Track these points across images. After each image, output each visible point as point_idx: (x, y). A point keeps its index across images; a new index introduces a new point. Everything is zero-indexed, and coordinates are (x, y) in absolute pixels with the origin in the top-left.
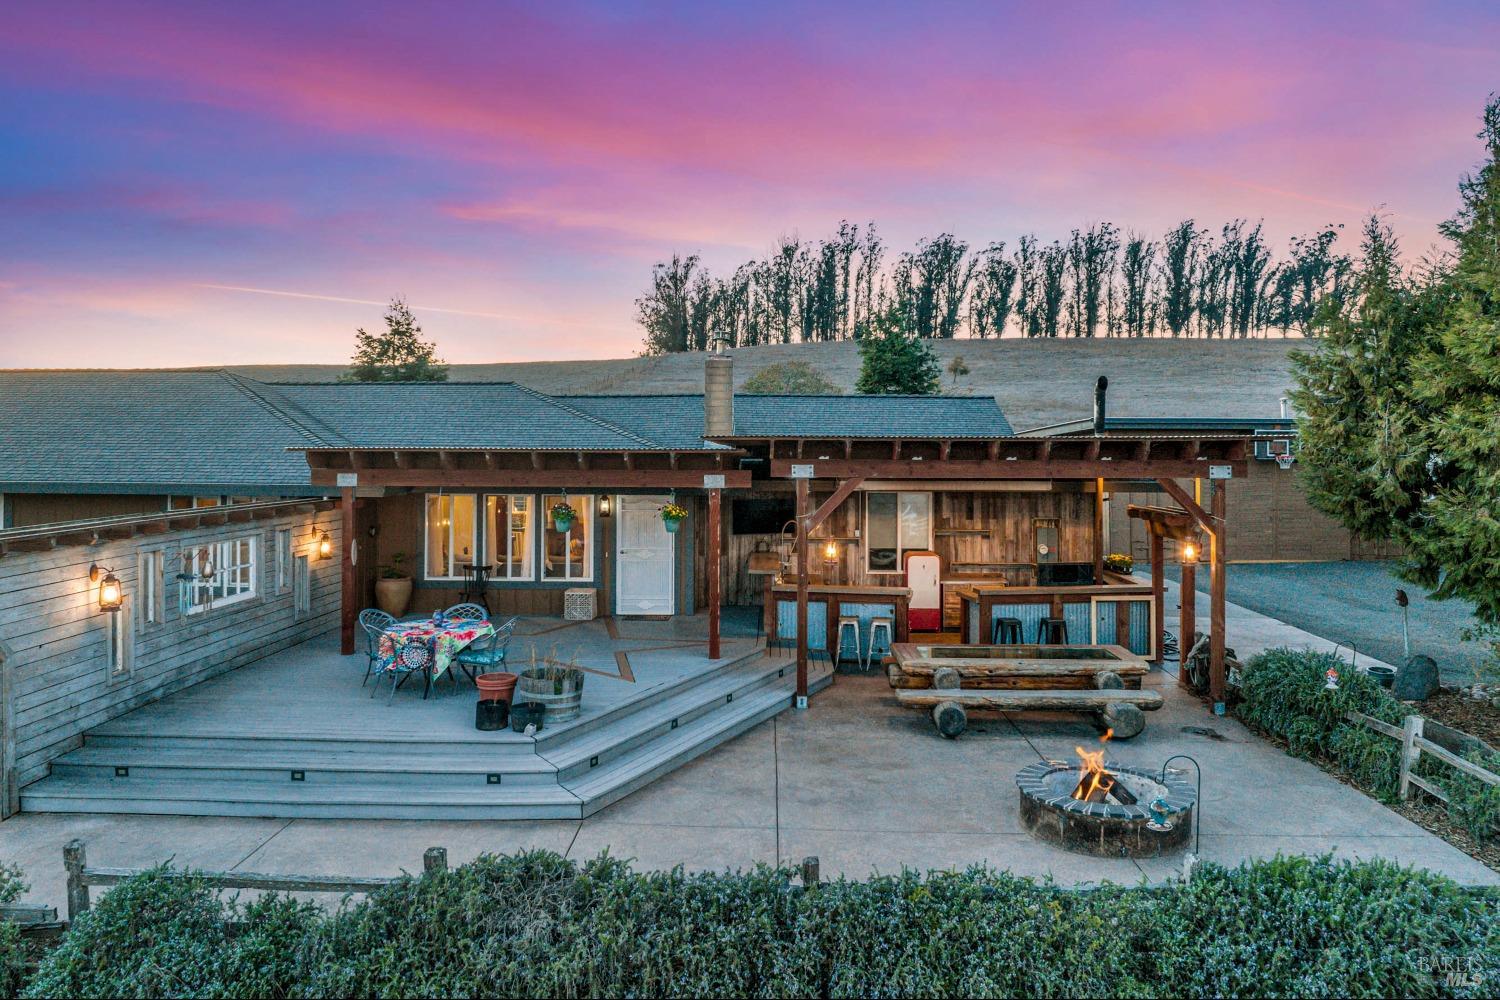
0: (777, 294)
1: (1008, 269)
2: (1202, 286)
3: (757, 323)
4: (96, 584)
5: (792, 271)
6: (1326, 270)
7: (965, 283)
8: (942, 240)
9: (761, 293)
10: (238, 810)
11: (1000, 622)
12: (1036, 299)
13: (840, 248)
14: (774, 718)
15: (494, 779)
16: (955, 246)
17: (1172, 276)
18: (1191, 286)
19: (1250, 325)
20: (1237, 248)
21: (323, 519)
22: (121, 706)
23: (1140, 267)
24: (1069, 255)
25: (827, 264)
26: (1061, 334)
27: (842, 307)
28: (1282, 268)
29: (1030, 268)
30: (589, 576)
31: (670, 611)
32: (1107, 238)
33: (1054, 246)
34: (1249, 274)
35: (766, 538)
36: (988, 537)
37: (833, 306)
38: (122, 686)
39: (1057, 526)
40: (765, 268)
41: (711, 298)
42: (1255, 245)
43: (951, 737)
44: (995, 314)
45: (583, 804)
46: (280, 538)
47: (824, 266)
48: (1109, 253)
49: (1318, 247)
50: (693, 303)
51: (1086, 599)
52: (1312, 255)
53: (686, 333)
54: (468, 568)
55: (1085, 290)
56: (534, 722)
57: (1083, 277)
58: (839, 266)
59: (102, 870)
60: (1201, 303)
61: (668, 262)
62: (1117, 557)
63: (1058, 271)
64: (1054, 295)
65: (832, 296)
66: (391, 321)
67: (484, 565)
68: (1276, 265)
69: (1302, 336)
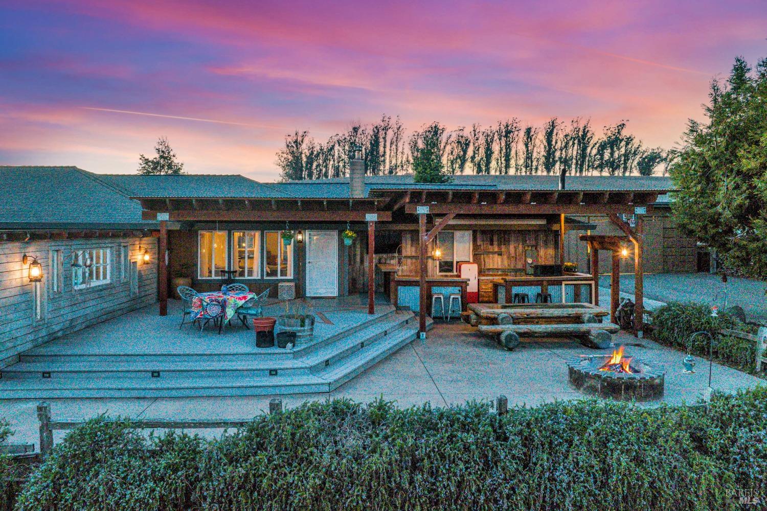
0: (350, 151)
1: (467, 140)
2: (561, 150)
3: (339, 166)
4: (26, 266)
5: (357, 140)
6: (620, 143)
7: (445, 147)
8: (434, 125)
9: (341, 150)
10: (123, 394)
11: (516, 295)
12: (480, 155)
13: (382, 128)
14: (411, 343)
15: (273, 372)
16: (440, 128)
17: (546, 145)
18: (556, 150)
19: (584, 169)
20: (578, 131)
21: (145, 242)
22: (40, 340)
23: (531, 140)
24: (496, 134)
25: (375, 136)
26: (493, 173)
27: (383, 158)
28: (600, 141)
29: (477, 139)
30: (290, 275)
31: (336, 294)
32: (515, 125)
33: (489, 129)
34: (584, 143)
35: (385, 256)
36: (501, 255)
37: (379, 157)
38: (41, 327)
39: (536, 249)
40: (343, 138)
41: (315, 153)
42: (587, 130)
43: (510, 350)
44: (460, 163)
45: (330, 384)
46: (122, 249)
47: (373, 137)
48: (516, 133)
49: (617, 131)
50: (306, 156)
51: (559, 283)
52: (614, 135)
53: (302, 171)
54: (223, 272)
55: (504, 151)
56: (291, 342)
57: (503, 144)
58: (381, 137)
59: (61, 419)
60: (560, 158)
61: (293, 134)
62: (569, 264)
63: (491, 142)
64: (489, 153)
65: (378, 152)
66: (159, 151)
67: (232, 270)
68: (597, 140)
69: (609, 175)
